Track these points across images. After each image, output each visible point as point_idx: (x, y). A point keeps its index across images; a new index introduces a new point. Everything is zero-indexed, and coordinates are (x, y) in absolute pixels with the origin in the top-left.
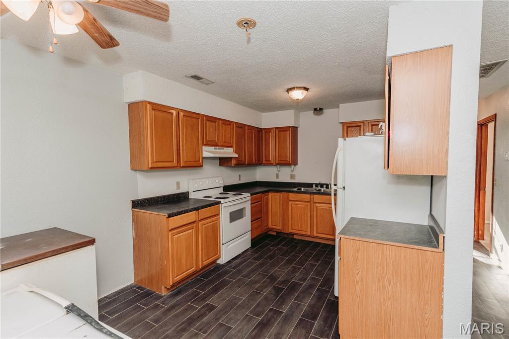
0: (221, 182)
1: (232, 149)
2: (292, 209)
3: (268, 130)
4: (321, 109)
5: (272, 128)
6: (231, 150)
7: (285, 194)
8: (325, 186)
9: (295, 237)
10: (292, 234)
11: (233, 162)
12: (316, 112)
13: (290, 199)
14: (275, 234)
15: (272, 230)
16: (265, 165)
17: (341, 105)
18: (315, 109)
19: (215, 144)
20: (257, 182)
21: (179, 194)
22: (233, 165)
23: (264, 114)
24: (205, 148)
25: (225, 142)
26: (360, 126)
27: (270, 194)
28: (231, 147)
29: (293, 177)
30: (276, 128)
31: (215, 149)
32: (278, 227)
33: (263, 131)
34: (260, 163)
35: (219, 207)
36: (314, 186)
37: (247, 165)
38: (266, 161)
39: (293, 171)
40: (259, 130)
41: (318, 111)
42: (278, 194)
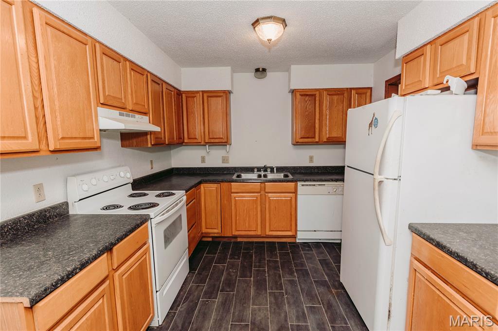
0: (129, 175)
1: (148, 118)
2: (235, 205)
3: (191, 94)
4: (264, 70)
5: (198, 92)
6: (146, 118)
7: (224, 185)
8: (269, 170)
9: (239, 240)
10: (236, 237)
11: (150, 141)
12: (258, 73)
13: (233, 191)
14: (210, 239)
15: (206, 235)
16: (188, 144)
17: (293, 67)
18: (257, 70)
19: (121, 106)
20: (173, 168)
21: (45, 210)
22: (149, 145)
23: (183, 69)
24: (101, 110)
25: (136, 104)
26: (314, 95)
27: (202, 186)
28: (145, 114)
29: (225, 160)
30: (202, 91)
31: (121, 114)
32: (216, 231)
33: (184, 96)
34: (182, 141)
35: (147, 227)
36: (256, 170)
37: (168, 144)
38: (189, 138)
39: (228, 152)
40: (179, 93)
41: (261, 72)
42: (216, 185)
